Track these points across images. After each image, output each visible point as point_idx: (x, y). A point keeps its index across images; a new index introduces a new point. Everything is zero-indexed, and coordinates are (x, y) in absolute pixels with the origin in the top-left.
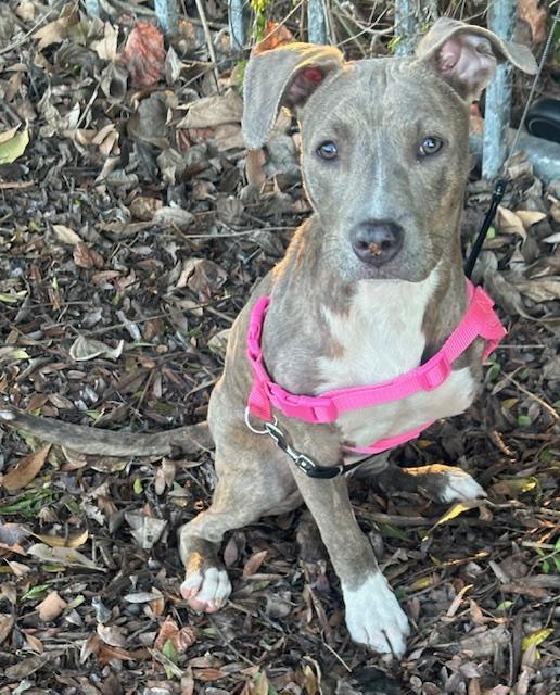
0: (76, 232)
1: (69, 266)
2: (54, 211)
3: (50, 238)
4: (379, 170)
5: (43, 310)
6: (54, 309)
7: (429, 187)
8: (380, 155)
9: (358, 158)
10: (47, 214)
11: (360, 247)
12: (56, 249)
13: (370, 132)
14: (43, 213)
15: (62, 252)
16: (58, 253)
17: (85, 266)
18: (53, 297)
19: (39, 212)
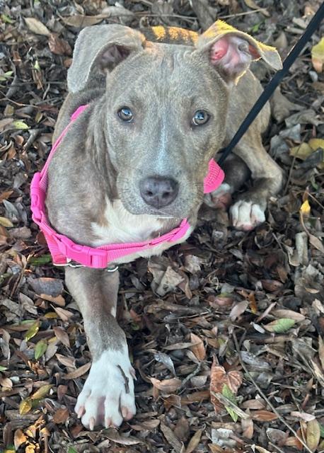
0: (45, 24)
1: (45, 52)
2: (20, 7)
3: (23, 29)
4: (163, 135)
5: (29, 88)
6: (38, 87)
7: (197, 148)
8: (165, 121)
9: (149, 122)
10: (14, 9)
11: (146, 194)
12: (31, 38)
13: (159, 102)
14: (10, 7)
15: (36, 41)
16: (32, 41)
17: (58, 53)
18: (36, 77)
19: (7, 7)
